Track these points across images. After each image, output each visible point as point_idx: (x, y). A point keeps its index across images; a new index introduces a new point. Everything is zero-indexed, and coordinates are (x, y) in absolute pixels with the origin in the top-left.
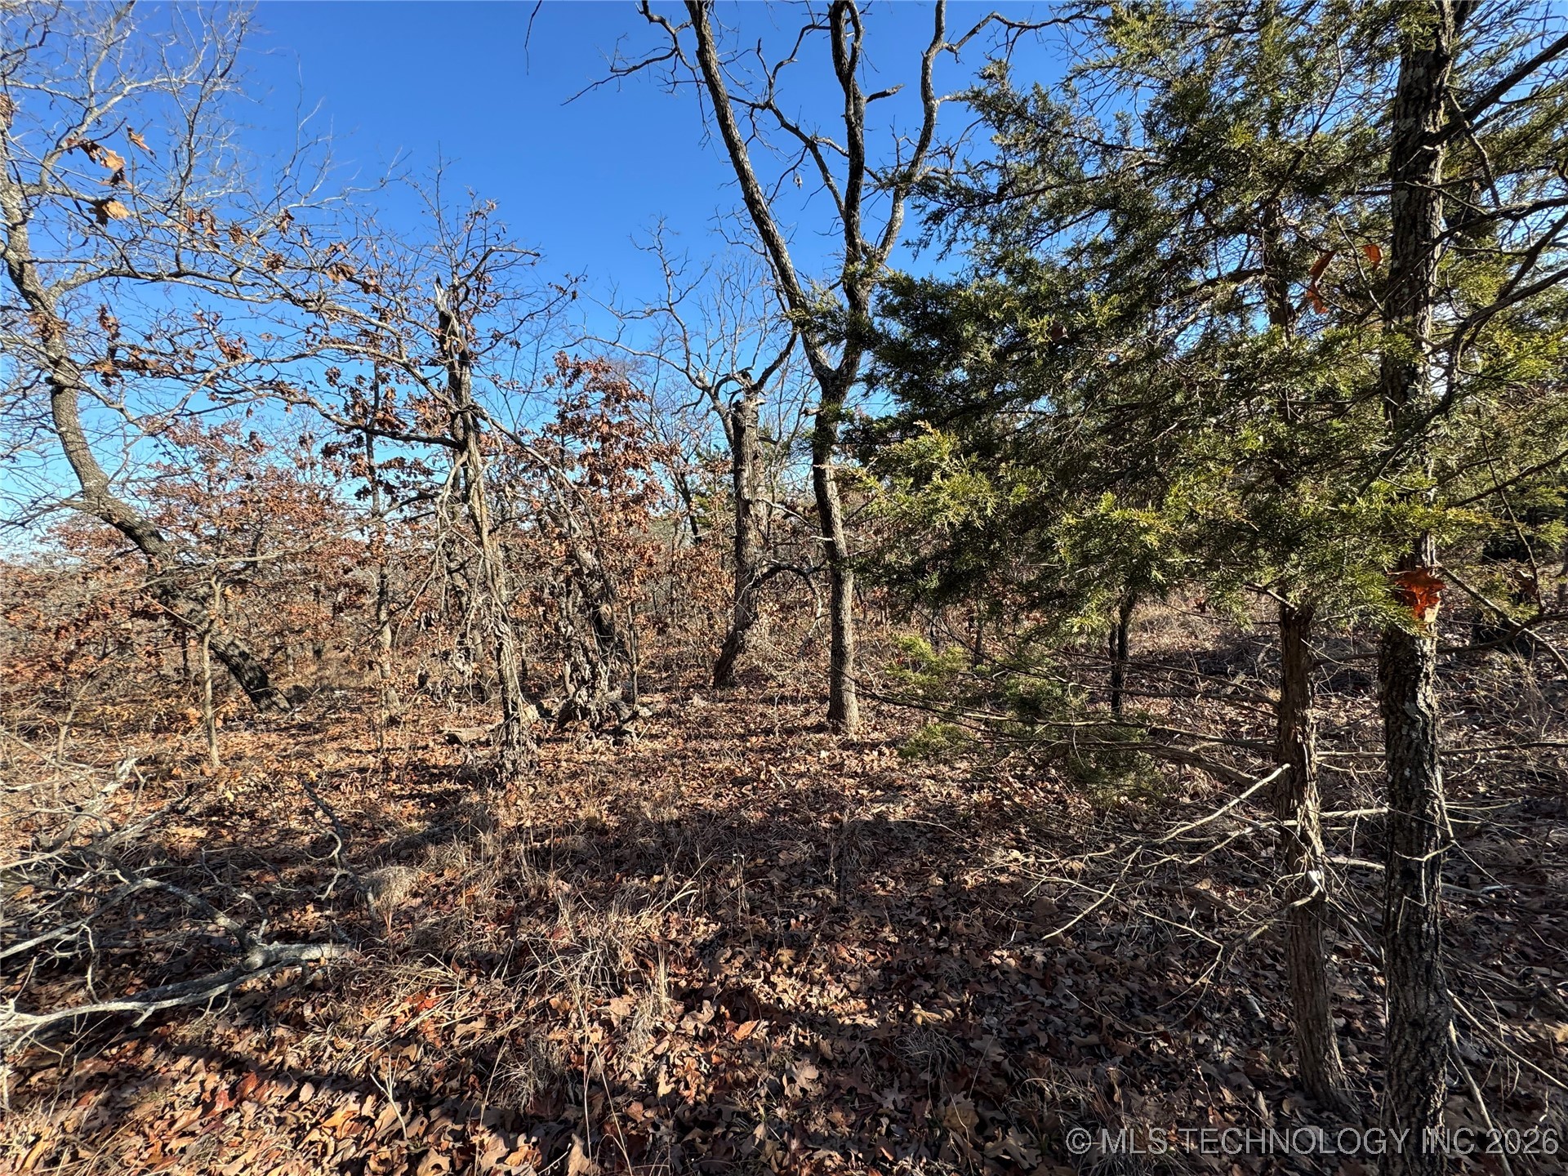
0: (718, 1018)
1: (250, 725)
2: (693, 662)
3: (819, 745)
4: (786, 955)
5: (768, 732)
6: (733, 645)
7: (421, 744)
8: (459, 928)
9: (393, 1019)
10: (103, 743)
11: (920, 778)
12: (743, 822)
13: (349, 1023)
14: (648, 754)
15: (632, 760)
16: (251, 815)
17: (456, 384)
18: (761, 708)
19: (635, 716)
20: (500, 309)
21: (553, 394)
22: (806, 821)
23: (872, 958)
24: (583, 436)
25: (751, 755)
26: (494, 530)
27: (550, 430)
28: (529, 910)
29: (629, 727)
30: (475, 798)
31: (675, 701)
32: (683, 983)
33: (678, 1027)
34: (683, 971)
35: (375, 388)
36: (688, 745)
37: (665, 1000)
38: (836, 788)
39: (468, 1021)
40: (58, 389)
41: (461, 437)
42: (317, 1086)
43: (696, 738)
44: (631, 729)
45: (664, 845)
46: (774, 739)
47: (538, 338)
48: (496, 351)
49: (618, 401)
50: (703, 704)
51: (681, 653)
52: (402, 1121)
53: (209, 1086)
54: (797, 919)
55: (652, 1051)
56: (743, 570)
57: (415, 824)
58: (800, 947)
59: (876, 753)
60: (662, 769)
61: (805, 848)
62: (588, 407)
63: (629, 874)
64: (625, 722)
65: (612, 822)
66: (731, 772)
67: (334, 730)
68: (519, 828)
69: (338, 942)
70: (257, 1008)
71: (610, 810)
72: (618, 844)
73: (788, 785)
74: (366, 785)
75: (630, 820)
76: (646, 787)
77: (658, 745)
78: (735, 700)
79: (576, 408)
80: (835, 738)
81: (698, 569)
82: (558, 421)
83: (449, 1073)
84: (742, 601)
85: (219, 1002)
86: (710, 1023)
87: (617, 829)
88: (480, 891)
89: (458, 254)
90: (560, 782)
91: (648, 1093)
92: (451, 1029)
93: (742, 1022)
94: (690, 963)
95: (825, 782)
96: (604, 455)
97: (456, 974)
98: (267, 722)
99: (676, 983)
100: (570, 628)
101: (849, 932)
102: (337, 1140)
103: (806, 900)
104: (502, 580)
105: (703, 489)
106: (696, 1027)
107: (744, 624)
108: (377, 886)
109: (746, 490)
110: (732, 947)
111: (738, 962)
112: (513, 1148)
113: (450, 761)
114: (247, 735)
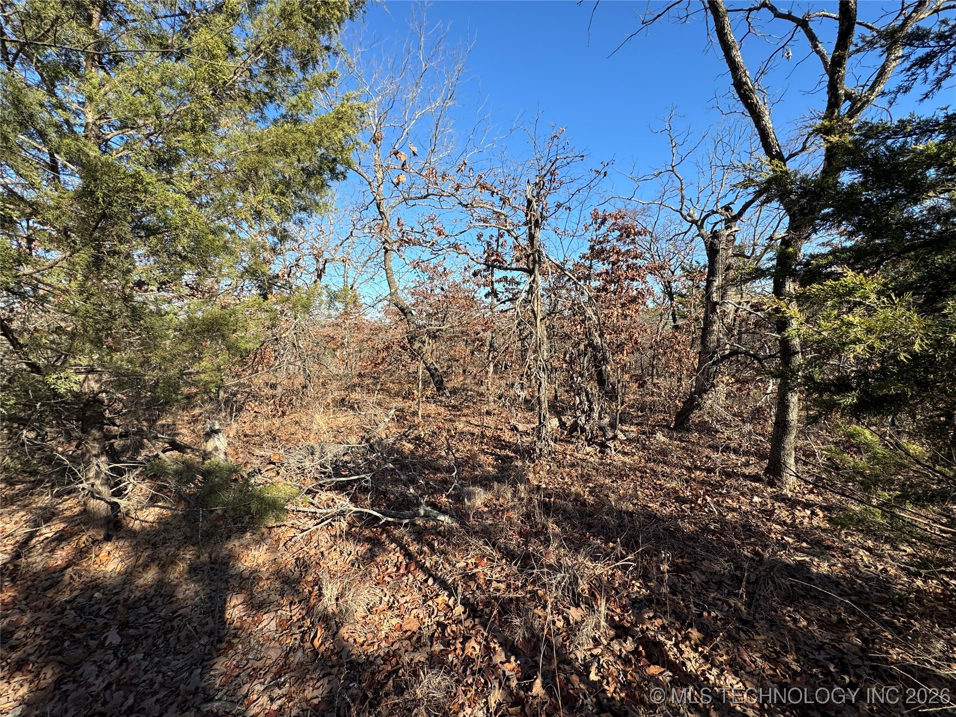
0: (635, 652)
1: (435, 402)
2: (661, 408)
3: (754, 492)
4: (695, 634)
5: (710, 470)
6: (692, 403)
7: (499, 427)
8: (502, 531)
9: (467, 565)
10: (388, 400)
11: (853, 546)
12: (678, 529)
13: (450, 557)
14: (619, 464)
15: (609, 465)
16: (429, 444)
17: (531, 238)
18: (707, 452)
19: (615, 438)
20: (563, 189)
21: (588, 235)
22: (731, 545)
23: (771, 672)
24: (604, 260)
25: (693, 484)
26: (543, 319)
27: (584, 257)
28: (537, 535)
29: (610, 444)
30: (519, 463)
31: (644, 433)
32: (617, 618)
33: (609, 644)
34: (618, 611)
35: (497, 241)
36: (648, 465)
37: (603, 623)
38: (763, 529)
39: (499, 582)
40: (387, 251)
41: (531, 267)
42: (435, 581)
43: (654, 461)
44: (612, 445)
45: (620, 526)
46: (716, 477)
47: (582, 203)
48: (557, 214)
49: (628, 236)
50: (663, 439)
51: (654, 402)
52: (463, 617)
53: (400, 560)
54: (709, 613)
55: (590, 650)
56: (705, 353)
57: (491, 469)
58: (708, 636)
59: (808, 512)
60: (628, 476)
61: (726, 565)
62: (608, 241)
63: (595, 536)
64: (609, 440)
65: (591, 500)
66: (676, 492)
67: (465, 411)
68: (539, 487)
69: (451, 516)
70: (420, 534)
71: (590, 492)
72: (591, 515)
73: (720, 513)
74: (473, 443)
75: (601, 503)
76: (615, 485)
77: (627, 459)
78: (688, 442)
79: (601, 243)
80: (769, 490)
81: (672, 347)
82: (589, 252)
83: (487, 604)
84: (703, 374)
85: (406, 525)
86: (630, 652)
87: (592, 505)
88: (514, 515)
89: (542, 163)
90: (564, 467)
91: (584, 673)
92: (490, 581)
93: (654, 664)
94: (624, 608)
95: (754, 521)
96: (613, 273)
97: (497, 555)
98: (441, 402)
99: (612, 617)
100: (580, 379)
101: (753, 643)
102: (438, 610)
103: (720, 603)
104: (545, 347)
105: (684, 291)
106: (620, 650)
107: (701, 390)
108: (470, 495)
109: (715, 295)
110: (655, 611)
111: (658, 622)
112: (508, 661)
113: (511, 440)
114: (433, 406)
